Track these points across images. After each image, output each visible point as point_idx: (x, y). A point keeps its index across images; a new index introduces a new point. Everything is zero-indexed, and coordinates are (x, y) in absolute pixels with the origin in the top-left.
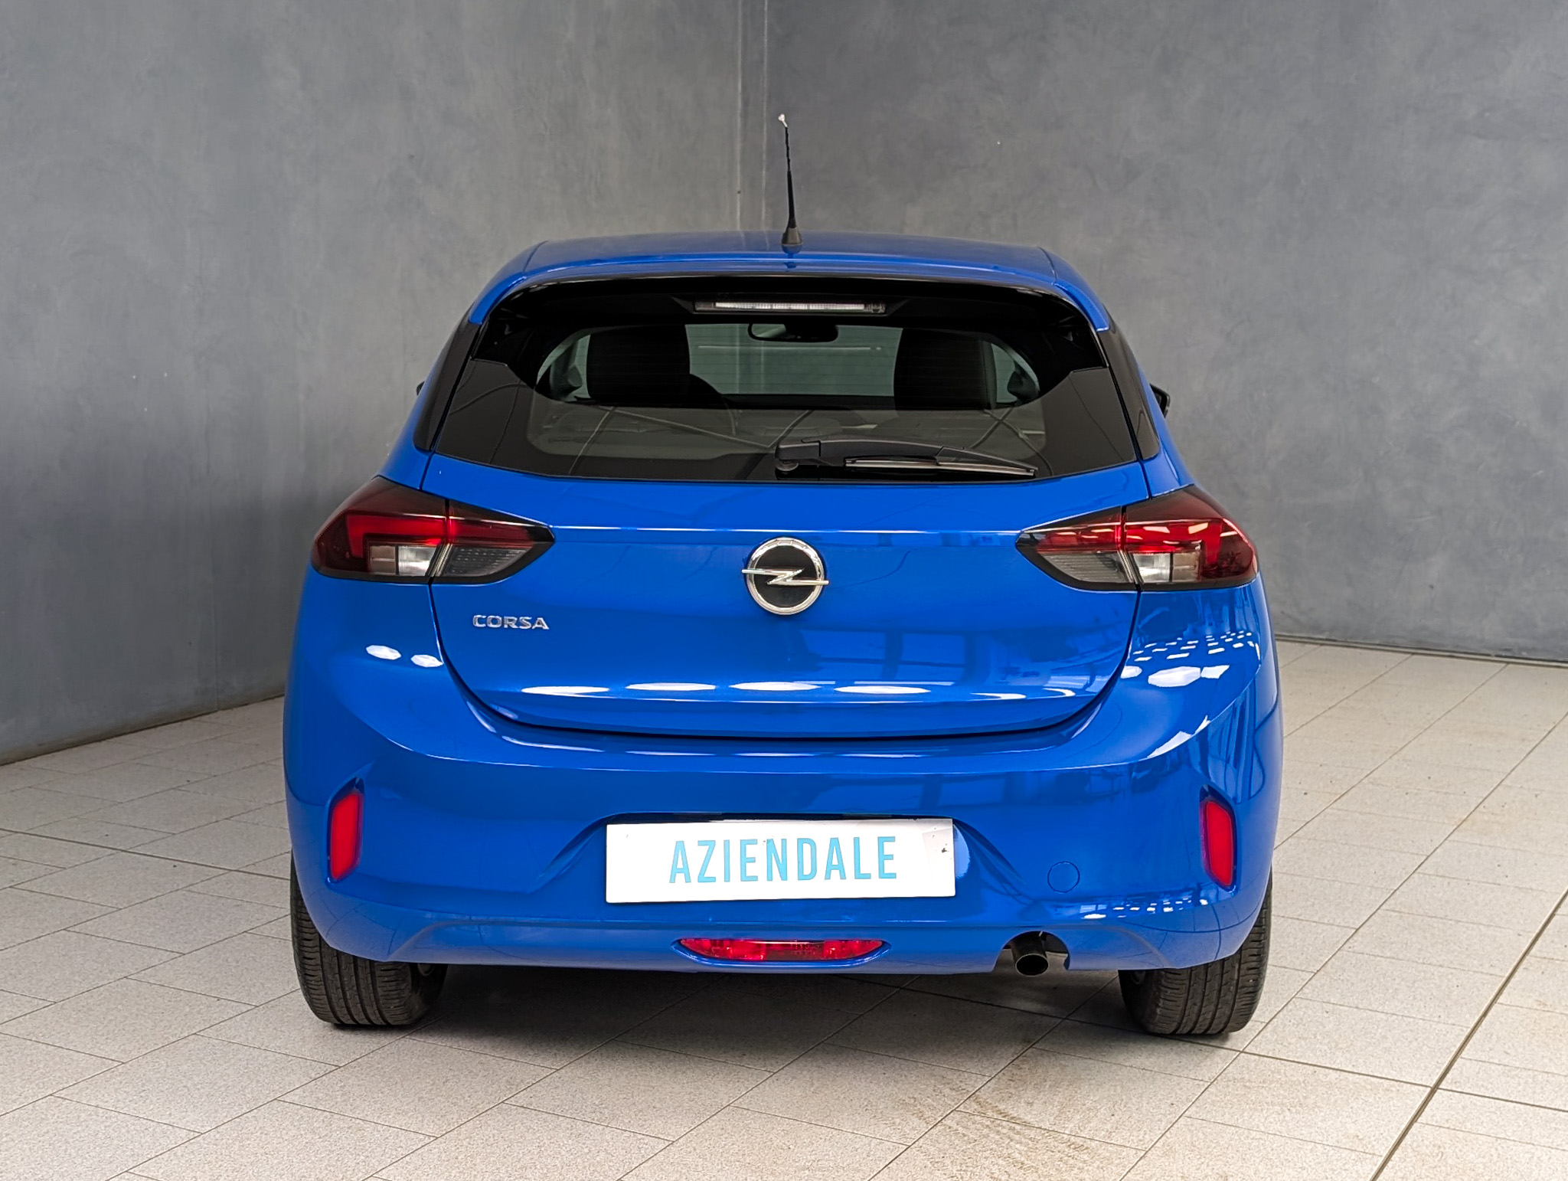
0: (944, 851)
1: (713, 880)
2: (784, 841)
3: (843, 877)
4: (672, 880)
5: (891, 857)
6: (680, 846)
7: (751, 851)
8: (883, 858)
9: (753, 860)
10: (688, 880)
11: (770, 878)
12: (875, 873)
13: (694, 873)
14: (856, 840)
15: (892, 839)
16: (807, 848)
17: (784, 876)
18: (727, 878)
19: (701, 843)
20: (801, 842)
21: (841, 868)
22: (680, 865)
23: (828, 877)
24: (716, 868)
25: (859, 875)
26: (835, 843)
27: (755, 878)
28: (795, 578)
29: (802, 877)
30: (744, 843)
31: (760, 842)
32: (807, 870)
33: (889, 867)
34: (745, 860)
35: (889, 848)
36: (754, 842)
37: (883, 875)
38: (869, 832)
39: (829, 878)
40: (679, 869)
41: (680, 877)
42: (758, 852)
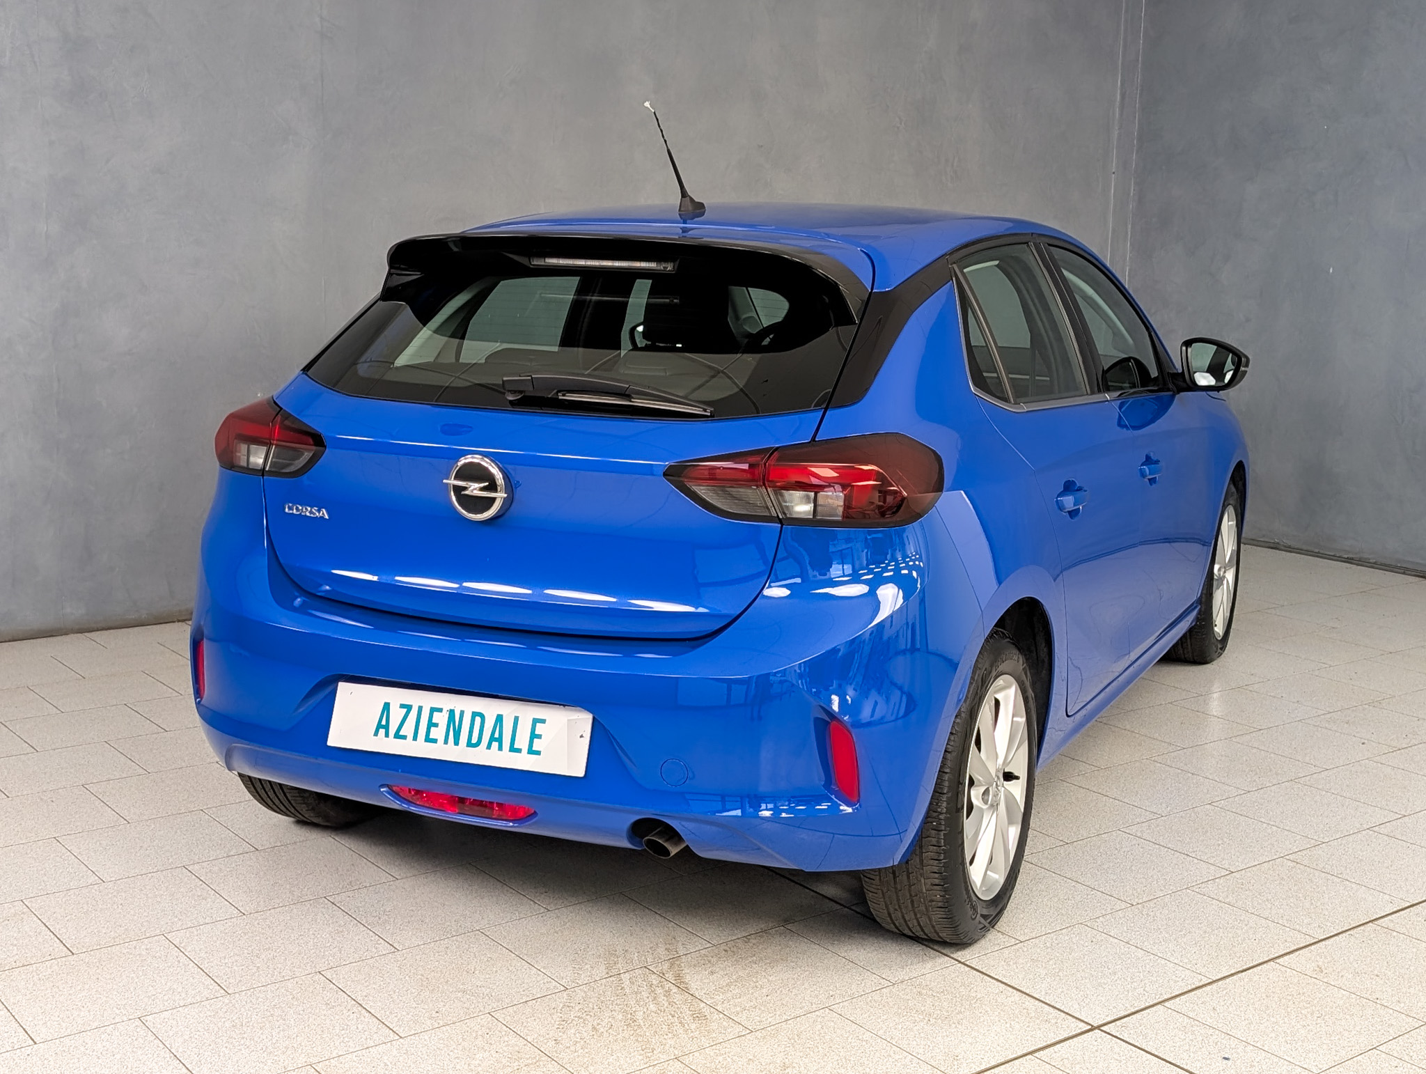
0: (582, 736)
1: (404, 737)
2: (462, 713)
3: (500, 748)
4: (376, 734)
5: (539, 737)
6: (387, 706)
7: (437, 717)
8: (534, 736)
9: (436, 725)
10: (387, 735)
11: (446, 742)
12: (525, 749)
13: (393, 729)
14: (516, 719)
15: (543, 721)
16: (478, 720)
17: (456, 743)
18: (415, 738)
19: (402, 706)
20: (475, 714)
21: (500, 740)
22: (384, 722)
23: (489, 747)
24: (408, 730)
25: (513, 749)
26: (499, 718)
27: (435, 741)
28: (482, 489)
29: (470, 744)
30: (433, 710)
31: (445, 711)
32: (474, 740)
33: (537, 745)
34: (431, 724)
35: (540, 729)
36: (440, 710)
37: (531, 751)
38: (527, 713)
39: (490, 749)
40: (382, 726)
41: (382, 731)
42: (441, 719)
